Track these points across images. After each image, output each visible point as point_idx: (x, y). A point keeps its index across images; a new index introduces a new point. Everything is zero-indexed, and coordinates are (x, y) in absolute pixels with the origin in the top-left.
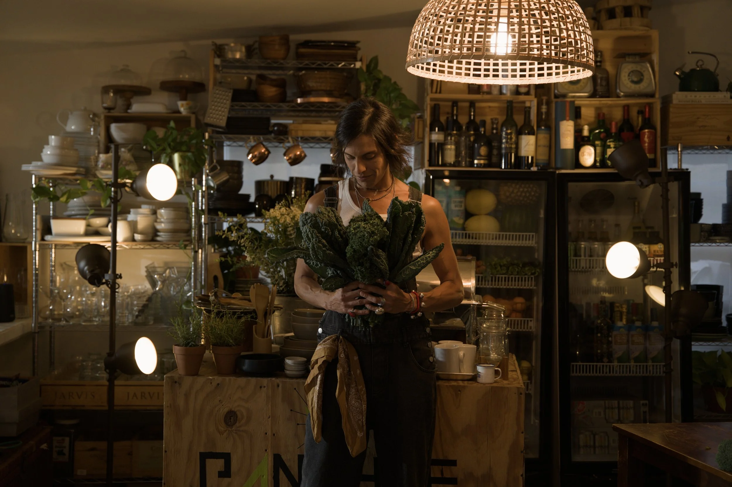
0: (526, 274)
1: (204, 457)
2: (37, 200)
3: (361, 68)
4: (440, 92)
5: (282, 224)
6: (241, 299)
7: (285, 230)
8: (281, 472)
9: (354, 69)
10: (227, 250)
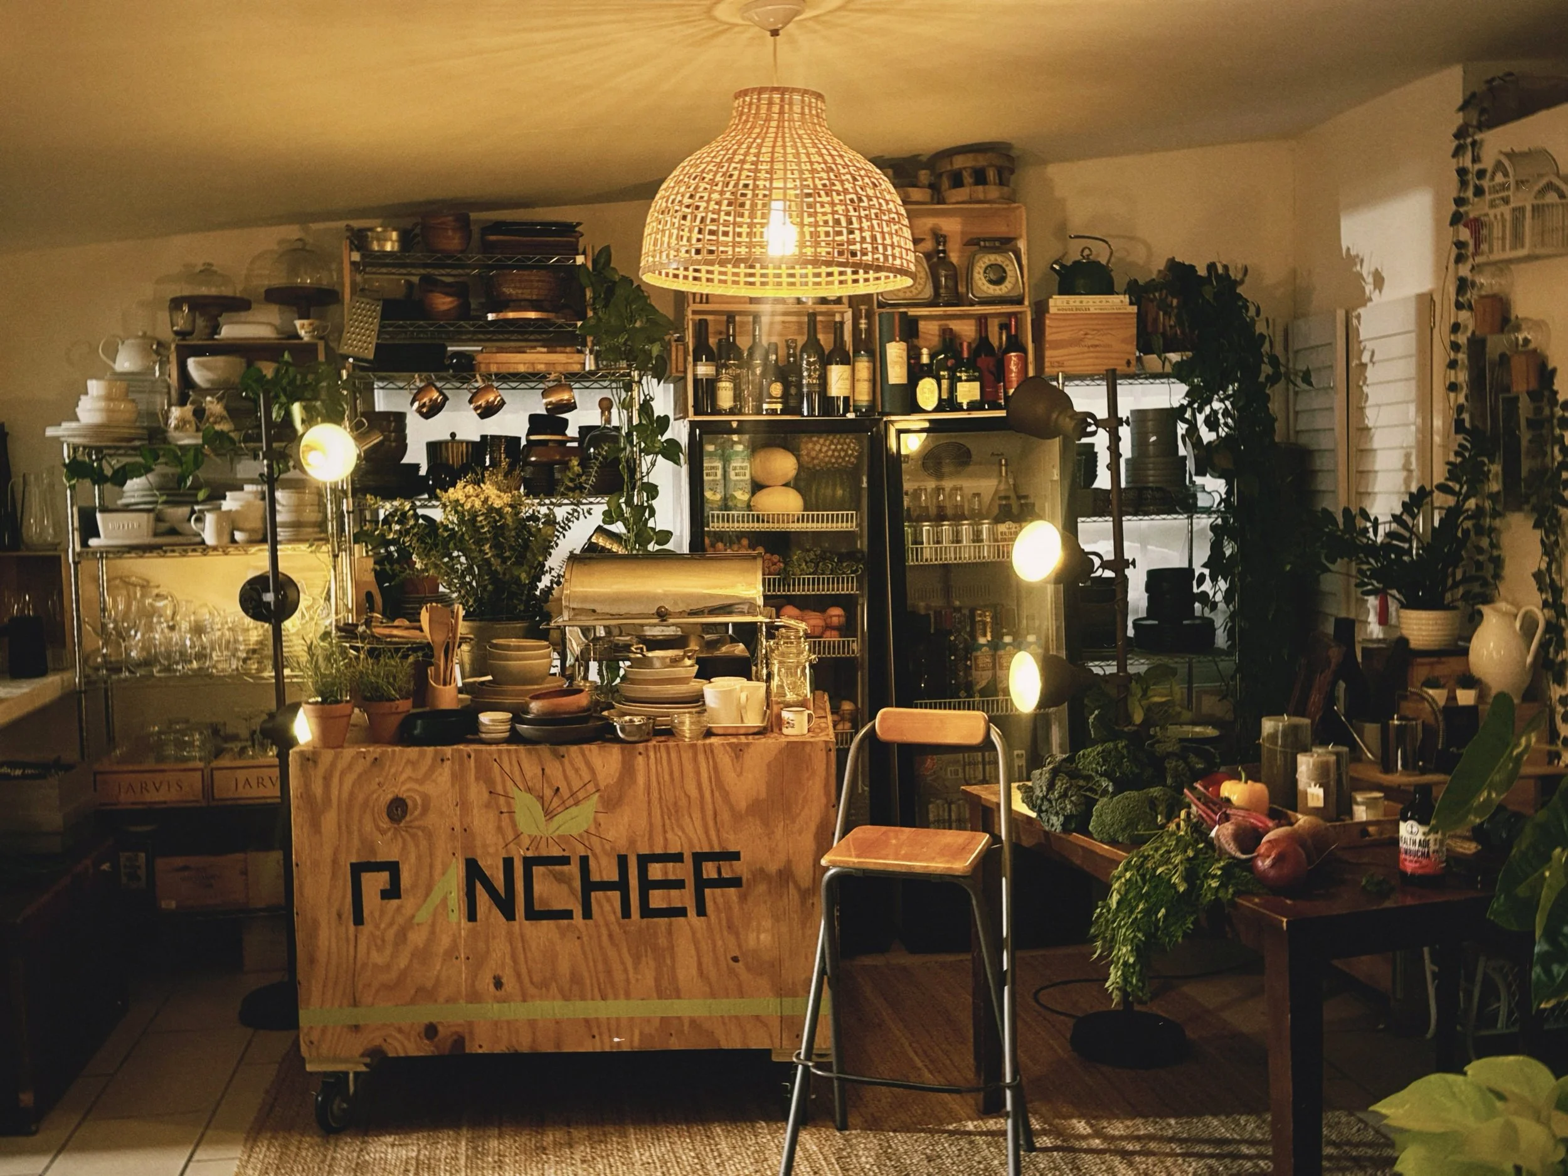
0: (844, 573)
1: (358, 870)
2: (73, 482)
3: (583, 265)
4: (707, 302)
5: (468, 511)
6: (407, 628)
7: (474, 519)
8: (479, 886)
9: (574, 266)
10: (386, 550)
